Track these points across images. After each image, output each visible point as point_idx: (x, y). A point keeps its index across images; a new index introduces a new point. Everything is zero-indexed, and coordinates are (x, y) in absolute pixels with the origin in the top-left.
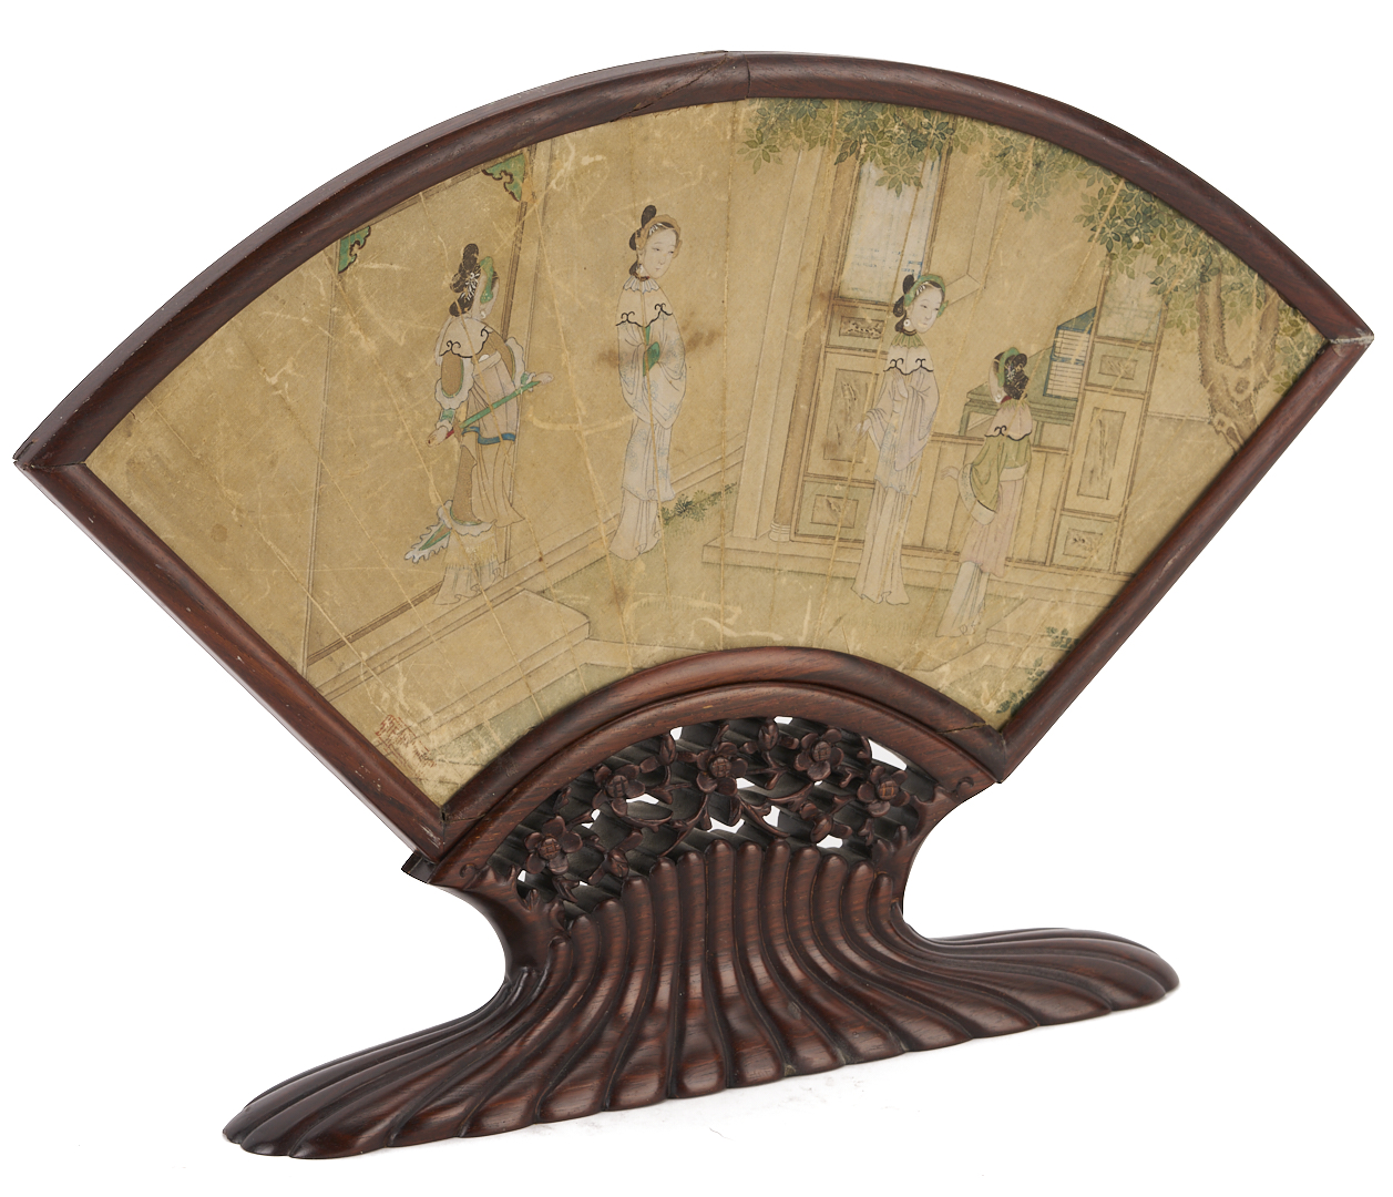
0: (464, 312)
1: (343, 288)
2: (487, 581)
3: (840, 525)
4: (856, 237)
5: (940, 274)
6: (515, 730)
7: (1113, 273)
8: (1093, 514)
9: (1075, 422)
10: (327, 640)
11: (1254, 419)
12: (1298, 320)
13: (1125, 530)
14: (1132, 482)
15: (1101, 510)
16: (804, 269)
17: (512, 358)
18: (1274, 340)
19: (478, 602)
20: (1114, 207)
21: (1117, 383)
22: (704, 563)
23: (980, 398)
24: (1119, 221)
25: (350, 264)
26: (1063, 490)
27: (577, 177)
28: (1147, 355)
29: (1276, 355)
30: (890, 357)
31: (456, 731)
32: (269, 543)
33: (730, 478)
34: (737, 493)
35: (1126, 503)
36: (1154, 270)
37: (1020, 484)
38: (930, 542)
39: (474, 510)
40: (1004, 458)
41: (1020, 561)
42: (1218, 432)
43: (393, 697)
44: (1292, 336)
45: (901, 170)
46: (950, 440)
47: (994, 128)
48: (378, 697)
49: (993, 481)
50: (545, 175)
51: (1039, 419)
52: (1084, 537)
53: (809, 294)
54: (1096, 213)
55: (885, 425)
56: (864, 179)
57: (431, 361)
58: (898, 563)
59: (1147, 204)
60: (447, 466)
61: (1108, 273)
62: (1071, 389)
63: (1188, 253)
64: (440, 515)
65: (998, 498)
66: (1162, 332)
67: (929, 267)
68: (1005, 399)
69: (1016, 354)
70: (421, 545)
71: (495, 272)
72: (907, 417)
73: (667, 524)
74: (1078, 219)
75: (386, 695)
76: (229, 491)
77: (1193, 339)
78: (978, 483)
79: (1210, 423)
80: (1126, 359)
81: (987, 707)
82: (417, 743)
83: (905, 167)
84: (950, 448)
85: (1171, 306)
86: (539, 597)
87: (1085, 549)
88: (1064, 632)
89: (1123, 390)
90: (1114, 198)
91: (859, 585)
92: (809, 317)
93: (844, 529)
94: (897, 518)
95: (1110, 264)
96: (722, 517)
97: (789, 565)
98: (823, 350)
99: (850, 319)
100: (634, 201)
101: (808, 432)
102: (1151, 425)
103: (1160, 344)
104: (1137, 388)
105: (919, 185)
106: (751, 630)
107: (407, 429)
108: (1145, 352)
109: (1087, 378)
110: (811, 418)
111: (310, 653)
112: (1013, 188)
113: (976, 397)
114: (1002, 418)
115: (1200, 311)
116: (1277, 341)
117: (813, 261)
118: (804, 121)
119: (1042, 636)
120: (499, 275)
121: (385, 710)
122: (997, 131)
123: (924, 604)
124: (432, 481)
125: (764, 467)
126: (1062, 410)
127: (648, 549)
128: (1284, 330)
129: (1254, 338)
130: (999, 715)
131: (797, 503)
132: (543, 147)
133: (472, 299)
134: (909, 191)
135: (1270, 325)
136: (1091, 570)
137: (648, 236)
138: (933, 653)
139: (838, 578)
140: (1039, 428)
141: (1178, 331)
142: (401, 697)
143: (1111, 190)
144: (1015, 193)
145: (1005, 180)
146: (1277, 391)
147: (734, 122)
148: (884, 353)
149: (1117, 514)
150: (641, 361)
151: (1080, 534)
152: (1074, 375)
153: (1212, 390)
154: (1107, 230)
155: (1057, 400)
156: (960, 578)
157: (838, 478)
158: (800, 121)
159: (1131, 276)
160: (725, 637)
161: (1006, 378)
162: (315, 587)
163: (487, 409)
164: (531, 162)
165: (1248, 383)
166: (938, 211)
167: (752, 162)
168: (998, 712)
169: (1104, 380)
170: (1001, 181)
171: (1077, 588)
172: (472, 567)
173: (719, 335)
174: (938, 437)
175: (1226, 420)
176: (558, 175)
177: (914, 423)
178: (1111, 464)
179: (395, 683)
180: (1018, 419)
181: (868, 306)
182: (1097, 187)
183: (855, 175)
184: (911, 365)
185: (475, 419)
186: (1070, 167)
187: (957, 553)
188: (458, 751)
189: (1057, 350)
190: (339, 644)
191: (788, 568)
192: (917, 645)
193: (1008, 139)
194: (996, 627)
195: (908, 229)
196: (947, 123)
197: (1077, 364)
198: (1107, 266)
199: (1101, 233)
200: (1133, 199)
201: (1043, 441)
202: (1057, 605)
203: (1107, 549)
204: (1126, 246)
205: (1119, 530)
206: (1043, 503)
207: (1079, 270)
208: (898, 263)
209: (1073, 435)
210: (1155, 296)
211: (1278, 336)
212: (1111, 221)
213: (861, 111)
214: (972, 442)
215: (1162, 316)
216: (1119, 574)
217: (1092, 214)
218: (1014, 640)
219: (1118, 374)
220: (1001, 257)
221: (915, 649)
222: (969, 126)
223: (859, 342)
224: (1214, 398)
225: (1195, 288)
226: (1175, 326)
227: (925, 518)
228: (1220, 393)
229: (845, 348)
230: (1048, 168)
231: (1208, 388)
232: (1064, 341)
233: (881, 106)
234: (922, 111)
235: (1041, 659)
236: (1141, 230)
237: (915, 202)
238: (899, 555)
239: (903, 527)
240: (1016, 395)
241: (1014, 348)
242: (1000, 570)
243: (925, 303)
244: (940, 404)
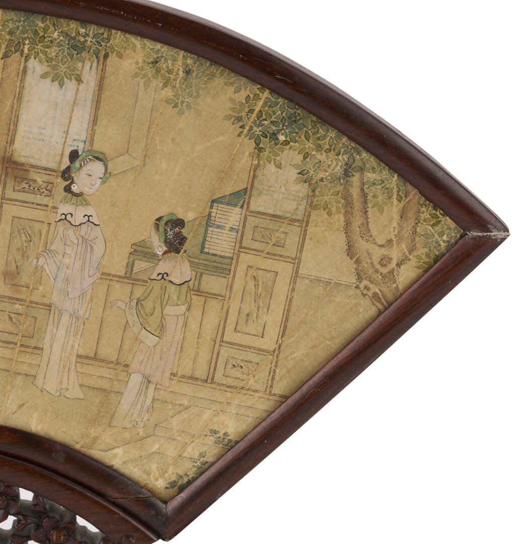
3: (20, 334)
4: (23, 117)
5: (103, 151)
7: (261, 162)
8: (250, 347)
9: (231, 276)
11: (397, 288)
12: (438, 213)
13: (280, 363)
14: (285, 327)
15: (257, 345)
18: (415, 227)
20: (261, 111)
21: (269, 248)
23: (143, 249)
24: (266, 122)
26: (222, 326)
28: (296, 230)
29: (417, 239)
30: (60, 211)
35: (280, 342)
36: (300, 163)
37: (181, 319)
38: (102, 353)
40: (166, 297)
41: (184, 377)
42: (364, 295)
44: (433, 226)
45: (63, 68)
46: (117, 279)
47: (145, 41)
49: (157, 313)
51: (198, 270)
52: (242, 364)
54: (244, 114)
55: (58, 263)
56: (29, 72)
58: (73, 368)
59: (292, 111)
61: (256, 162)
62: (226, 250)
63: (332, 152)
65: (162, 327)
66: (310, 213)
67: (92, 144)
68: (165, 253)
69: (174, 218)
74: (228, 118)
77: (339, 220)
78: (144, 314)
80: (277, 231)
81: (156, 483)
83: (66, 65)
84: (117, 285)
85: (317, 193)
87: (243, 373)
88: (225, 434)
89: (275, 255)
90: (261, 103)
91: (39, 381)
93: (24, 339)
94: (72, 335)
95: (258, 156)
99: (23, 179)
102: (299, 284)
103: (308, 222)
104: (288, 254)
105: (79, 80)
108: (293, 228)
109: (241, 243)
112: (166, 89)
113: (139, 249)
114: (163, 267)
115: (345, 198)
116: (418, 229)
119: (206, 435)
122: (149, 44)
123: (98, 401)
126: (219, 265)
128: (425, 220)
129: (395, 224)
130: (168, 490)
134: (71, 85)
135: (411, 215)
136: (249, 389)
138: (107, 438)
139: (20, 374)
140: (198, 277)
141: (324, 213)
143: (257, 97)
144: (168, 93)
145: (157, 83)
146: (418, 267)
149: (272, 349)
151: (238, 362)
152: (229, 239)
153: (358, 262)
154: (255, 128)
155: (214, 257)
156: (130, 385)
157: (18, 299)
159: (279, 166)
161: (166, 236)
165: (391, 259)
166: (98, 102)
168: (166, 488)
169: (256, 246)
170: (154, 83)
171: (236, 403)
174: (105, 276)
175: (372, 286)
177: (84, 263)
178: (265, 310)
180: (179, 269)
181: (39, 171)
182: (243, 94)
183: (22, 69)
184: (79, 218)
186: (218, 75)
187: (127, 366)
189: (213, 218)
192: (92, 431)
193: (159, 50)
194: (164, 424)
195: (72, 114)
196: (103, 34)
197: (231, 231)
198: (255, 156)
199: (250, 130)
200: (278, 106)
201: (201, 287)
202: (218, 413)
203: (263, 375)
204: (273, 142)
205: (274, 362)
206: (204, 335)
207: (230, 158)
208: (64, 139)
209: (229, 285)
210: (302, 183)
211: (419, 225)
212: (258, 122)
213: (22, 19)
214: (137, 283)
215: (309, 200)
216: (275, 395)
217: (240, 115)
218: (180, 435)
219: (270, 242)
220: (157, 142)
221: (91, 433)
222: (122, 37)
223: (31, 198)
224: (360, 268)
225: (340, 181)
226: (322, 209)
227: (97, 337)
228: (365, 264)
229: (19, 201)
230: (197, 75)
231: (354, 260)
232: (218, 212)
233: (41, 17)
234: (78, 23)
235: (205, 452)
236: (287, 131)
237: (77, 93)
238: (74, 362)
239: (78, 341)
240: (176, 250)
241: (173, 214)
242: (166, 382)
243: (90, 173)
244: (108, 251)
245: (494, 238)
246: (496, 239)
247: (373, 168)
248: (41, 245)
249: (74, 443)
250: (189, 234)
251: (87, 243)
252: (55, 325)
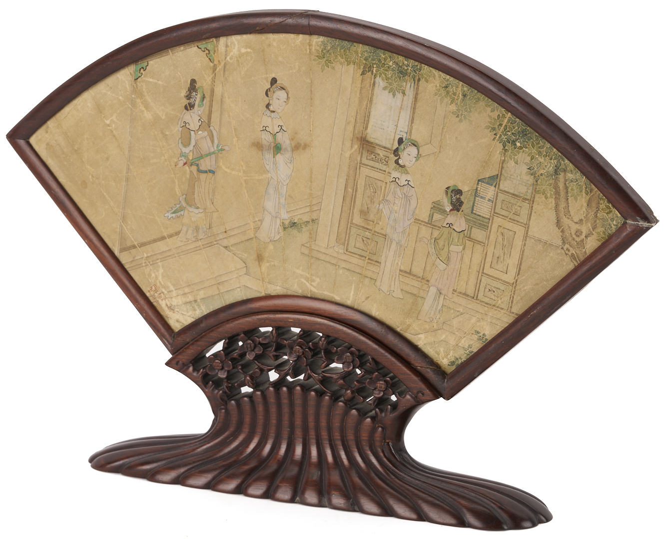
0: (191, 110)
1: (137, 87)
2: (201, 236)
3: (368, 252)
4: (373, 113)
6: (212, 307)
7: (506, 159)
8: (499, 279)
9: (489, 230)
10: (129, 244)
11: (586, 252)
12: (610, 206)
13: (516, 292)
14: (520, 269)
15: (503, 278)
16: (348, 123)
17: (213, 136)
18: (596, 213)
19: (197, 244)
20: (506, 125)
21: (511, 216)
22: (302, 253)
23: (439, 206)
24: (509, 133)
25: (139, 77)
26: (483, 263)
27: (240, 57)
28: (526, 205)
29: (598, 221)
30: (392, 176)
31: (184, 300)
32: (105, 194)
33: (314, 216)
34: (318, 224)
35: (516, 278)
36: (529, 162)
37: (460, 254)
38: (414, 271)
39: (196, 201)
40: (451, 239)
41: (460, 293)
42: (567, 254)
43: (156, 277)
44: (607, 213)
45: (395, 84)
46: (424, 224)
47: (440, 73)
48: (150, 275)
50: (224, 53)
51: (470, 224)
52: (494, 290)
53: (351, 135)
54: (496, 126)
55: (391, 209)
56: (377, 85)
57: (177, 129)
58: (397, 277)
59: (524, 128)
60: (184, 179)
61: (503, 158)
62: (486, 213)
63: (548, 157)
64: (180, 200)
65: (449, 259)
66: (535, 195)
68: (451, 210)
69: (457, 189)
70: (172, 212)
71: (204, 95)
72: (402, 207)
73: (284, 230)
74: (487, 127)
75: (153, 275)
76: (89, 167)
77: (552, 202)
78: (438, 249)
79: (562, 248)
80: (516, 205)
81: (443, 361)
82: (167, 300)
83: (397, 83)
84: (424, 228)
85: (539, 183)
86: (224, 249)
87: (495, 296)
88: (484, 334)
89: (514, 220)
90: (506, 120)
91: (378, 283)
92: (352, 147)
93: (370, 255)
94: (397, 256)
95: (505, 154)
96: (310, 234)
97: (343, 265)
98: (358, 165)
99: (372, 153)
100: (267, 74)
101: (353, 203)
102: (530, 242)
103: (533, 201)
104: (522, 221)
105: (404, 93)
106: (324, 291)
107: (166, 157)
109: (495, 210)
110: (354, 196)
111: (121, 247)
112: (452, 105)
113: (436, 206)
114: (450, 219)
115: (555, 189)
116: (598, 215)
117: (353, 120)
118: (344, 51)
119: (472, 334)
120: (206, 95)
121: (153, 281)
122: (443, 75)
123: (411, 301)
124: (177, 184)
125: (331, 214)
126: (482, 222)
127: (275, 239)
128: (602, 209)
129: (584, 209)
130: (449, 367)
131: (347, 235)
132: (223, 40)
133: (194, 104)
134: (399, 96)
135: (594, 205)
136: (498, 307)
137: (274, 92)
138: (416, 327)
139: (367, 277)
140: (470, 229)
141: (543, 196)
142: (160, 278)
143: (504, 116)
144: (453, 107)
145: (447, 100)
146: (598, 240)
147: (310, 45)
148: (389, 173)
149: (512, 282)
150: (272, 151)
151: (492, 288)
152: (487, 206)
153: (563, 231)
154: (503, 136)
155: (479, 217)
156: (429, 294)
157: (367, 229)
158: (342, 50)
159: (516, 163)
160: (311, 291)
161: (452, 200)
162: (124, 218)
163: (202, 157)
164: (217, 46)
165: (582, 232)
166: (414, 108)
167: (320, 66)
168: (449, 365)
169: (504, 213)
171: (491, 315)
172: (195, 228)
173: (309, 146)
174: (417, 221)
175: (571, 249)
176: (231, 55)
177: (405, 211)
178: (508, 256)
179: (158, 271)
180: (459, 222)
181: (381, 148)
182: (496, 113)
183: (372, 83)
184: (403, 182)
185: (196, 160)
186: (482, 100)
187: (428, 281)
188: (185, 309)
189: (478, 192)
190: (134, 247)
191: (342, 266)
192: (407, 320)
193: (448, 80)
194: (448, 323)
195: (400, 114)
196: (417, 66)
197: (489, 201)
198: (503, 154)
199: (499, 137)
200: (516, 123)
201: (471, 236)
202: (480, 320)
203: (506, 299)
204: (513, 147)
205: (513, 291)
206: (472, 267)
207: (488, 154)
208: (395, 130)
209: (488, 236)
210: (530, 175)
211: (599, 212)
212: (505, 132)
213: (372, 51)
214: (435, 227)
215: (534, 187)
216: (513, 313)
217: (494, 126)
218: (457, 331)
219: (511, 211)
220: (447, 138)
221: (406, 322)
222: (428, 69)
223: (377, 165)
224: (564, 236)
225: (552, 176)
226: (541, 194)
227: (411, 259)
228: (567, 234)
229: (370, 166)
230: (469, 98)
231: (561, 230)
232: (482, 188)
233: (383, 51)
234: (404, 58)
235: (472, 345)
236: (521, 140)
237: (402, 102)
238: (398, 274)
239: (400, 261)
240: (457, 209)
241: (456, 186)
242: (450, 295)
243: (409, 153)
244: (418, 205)
245: (641, 226)
246: (643, 228)
247: (571, 171)
248: (382, 196)
249: (396, 327)
250: (465, 200)
251: (407, 198)
252: (388, 248)
